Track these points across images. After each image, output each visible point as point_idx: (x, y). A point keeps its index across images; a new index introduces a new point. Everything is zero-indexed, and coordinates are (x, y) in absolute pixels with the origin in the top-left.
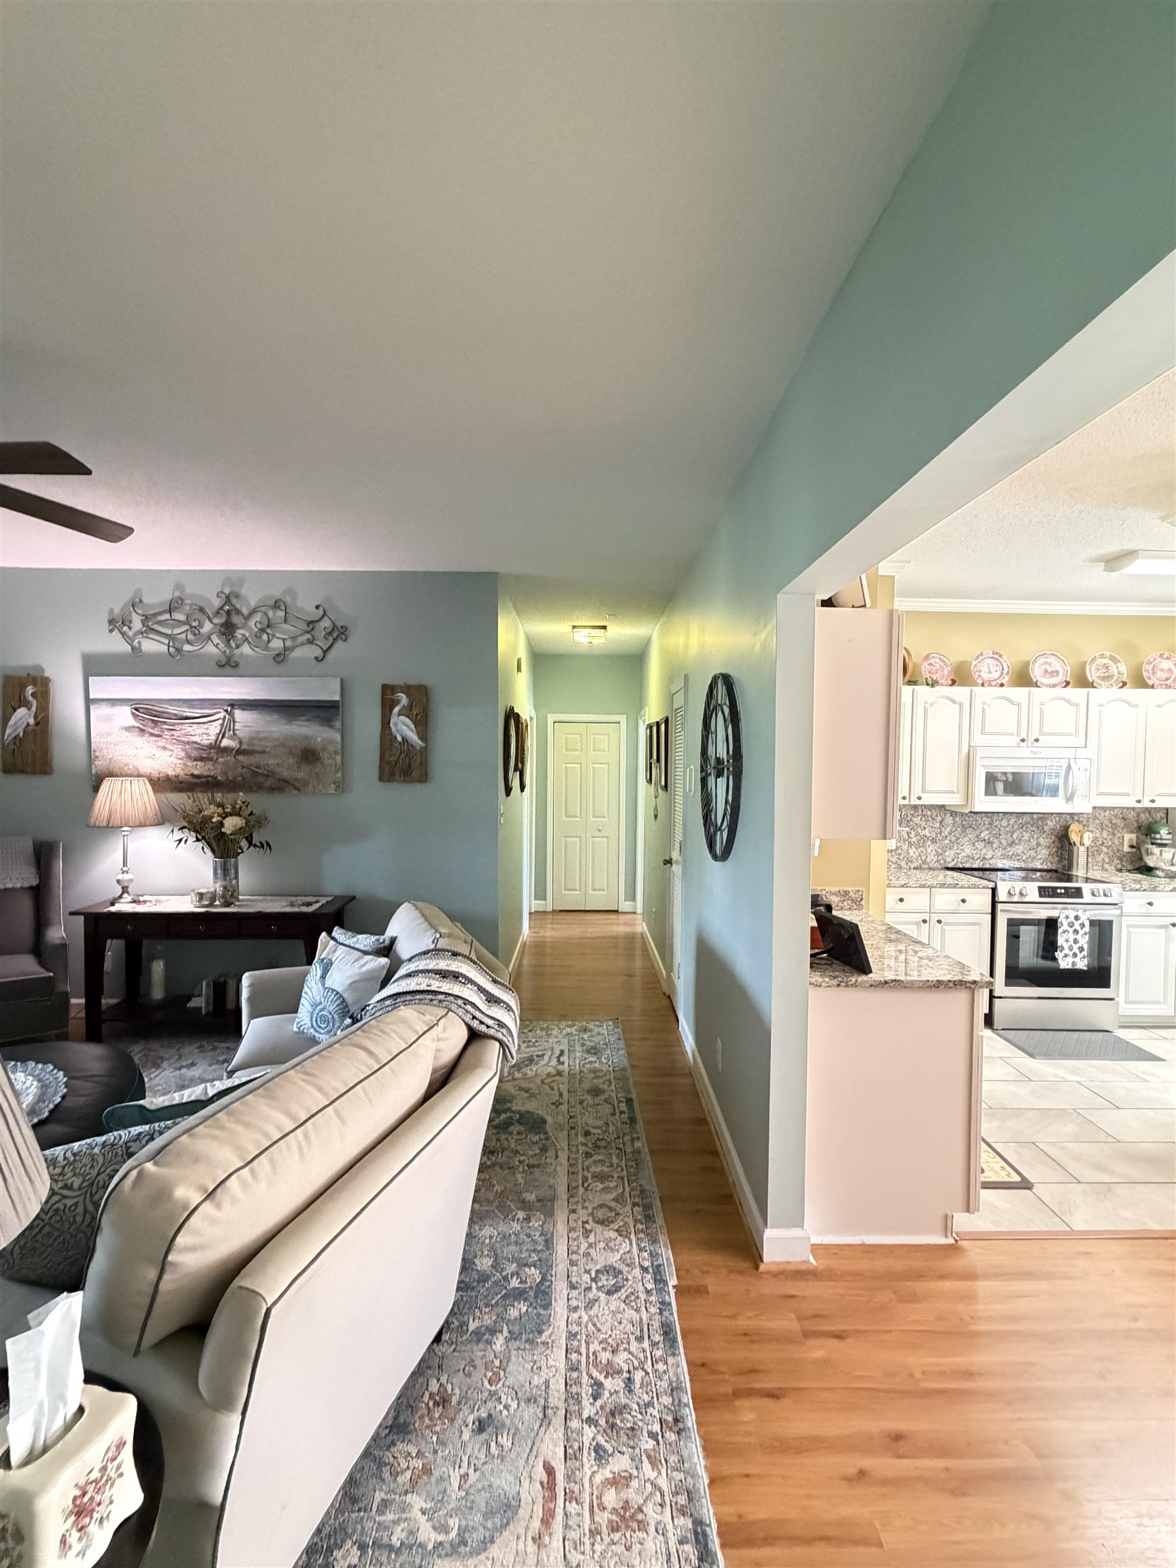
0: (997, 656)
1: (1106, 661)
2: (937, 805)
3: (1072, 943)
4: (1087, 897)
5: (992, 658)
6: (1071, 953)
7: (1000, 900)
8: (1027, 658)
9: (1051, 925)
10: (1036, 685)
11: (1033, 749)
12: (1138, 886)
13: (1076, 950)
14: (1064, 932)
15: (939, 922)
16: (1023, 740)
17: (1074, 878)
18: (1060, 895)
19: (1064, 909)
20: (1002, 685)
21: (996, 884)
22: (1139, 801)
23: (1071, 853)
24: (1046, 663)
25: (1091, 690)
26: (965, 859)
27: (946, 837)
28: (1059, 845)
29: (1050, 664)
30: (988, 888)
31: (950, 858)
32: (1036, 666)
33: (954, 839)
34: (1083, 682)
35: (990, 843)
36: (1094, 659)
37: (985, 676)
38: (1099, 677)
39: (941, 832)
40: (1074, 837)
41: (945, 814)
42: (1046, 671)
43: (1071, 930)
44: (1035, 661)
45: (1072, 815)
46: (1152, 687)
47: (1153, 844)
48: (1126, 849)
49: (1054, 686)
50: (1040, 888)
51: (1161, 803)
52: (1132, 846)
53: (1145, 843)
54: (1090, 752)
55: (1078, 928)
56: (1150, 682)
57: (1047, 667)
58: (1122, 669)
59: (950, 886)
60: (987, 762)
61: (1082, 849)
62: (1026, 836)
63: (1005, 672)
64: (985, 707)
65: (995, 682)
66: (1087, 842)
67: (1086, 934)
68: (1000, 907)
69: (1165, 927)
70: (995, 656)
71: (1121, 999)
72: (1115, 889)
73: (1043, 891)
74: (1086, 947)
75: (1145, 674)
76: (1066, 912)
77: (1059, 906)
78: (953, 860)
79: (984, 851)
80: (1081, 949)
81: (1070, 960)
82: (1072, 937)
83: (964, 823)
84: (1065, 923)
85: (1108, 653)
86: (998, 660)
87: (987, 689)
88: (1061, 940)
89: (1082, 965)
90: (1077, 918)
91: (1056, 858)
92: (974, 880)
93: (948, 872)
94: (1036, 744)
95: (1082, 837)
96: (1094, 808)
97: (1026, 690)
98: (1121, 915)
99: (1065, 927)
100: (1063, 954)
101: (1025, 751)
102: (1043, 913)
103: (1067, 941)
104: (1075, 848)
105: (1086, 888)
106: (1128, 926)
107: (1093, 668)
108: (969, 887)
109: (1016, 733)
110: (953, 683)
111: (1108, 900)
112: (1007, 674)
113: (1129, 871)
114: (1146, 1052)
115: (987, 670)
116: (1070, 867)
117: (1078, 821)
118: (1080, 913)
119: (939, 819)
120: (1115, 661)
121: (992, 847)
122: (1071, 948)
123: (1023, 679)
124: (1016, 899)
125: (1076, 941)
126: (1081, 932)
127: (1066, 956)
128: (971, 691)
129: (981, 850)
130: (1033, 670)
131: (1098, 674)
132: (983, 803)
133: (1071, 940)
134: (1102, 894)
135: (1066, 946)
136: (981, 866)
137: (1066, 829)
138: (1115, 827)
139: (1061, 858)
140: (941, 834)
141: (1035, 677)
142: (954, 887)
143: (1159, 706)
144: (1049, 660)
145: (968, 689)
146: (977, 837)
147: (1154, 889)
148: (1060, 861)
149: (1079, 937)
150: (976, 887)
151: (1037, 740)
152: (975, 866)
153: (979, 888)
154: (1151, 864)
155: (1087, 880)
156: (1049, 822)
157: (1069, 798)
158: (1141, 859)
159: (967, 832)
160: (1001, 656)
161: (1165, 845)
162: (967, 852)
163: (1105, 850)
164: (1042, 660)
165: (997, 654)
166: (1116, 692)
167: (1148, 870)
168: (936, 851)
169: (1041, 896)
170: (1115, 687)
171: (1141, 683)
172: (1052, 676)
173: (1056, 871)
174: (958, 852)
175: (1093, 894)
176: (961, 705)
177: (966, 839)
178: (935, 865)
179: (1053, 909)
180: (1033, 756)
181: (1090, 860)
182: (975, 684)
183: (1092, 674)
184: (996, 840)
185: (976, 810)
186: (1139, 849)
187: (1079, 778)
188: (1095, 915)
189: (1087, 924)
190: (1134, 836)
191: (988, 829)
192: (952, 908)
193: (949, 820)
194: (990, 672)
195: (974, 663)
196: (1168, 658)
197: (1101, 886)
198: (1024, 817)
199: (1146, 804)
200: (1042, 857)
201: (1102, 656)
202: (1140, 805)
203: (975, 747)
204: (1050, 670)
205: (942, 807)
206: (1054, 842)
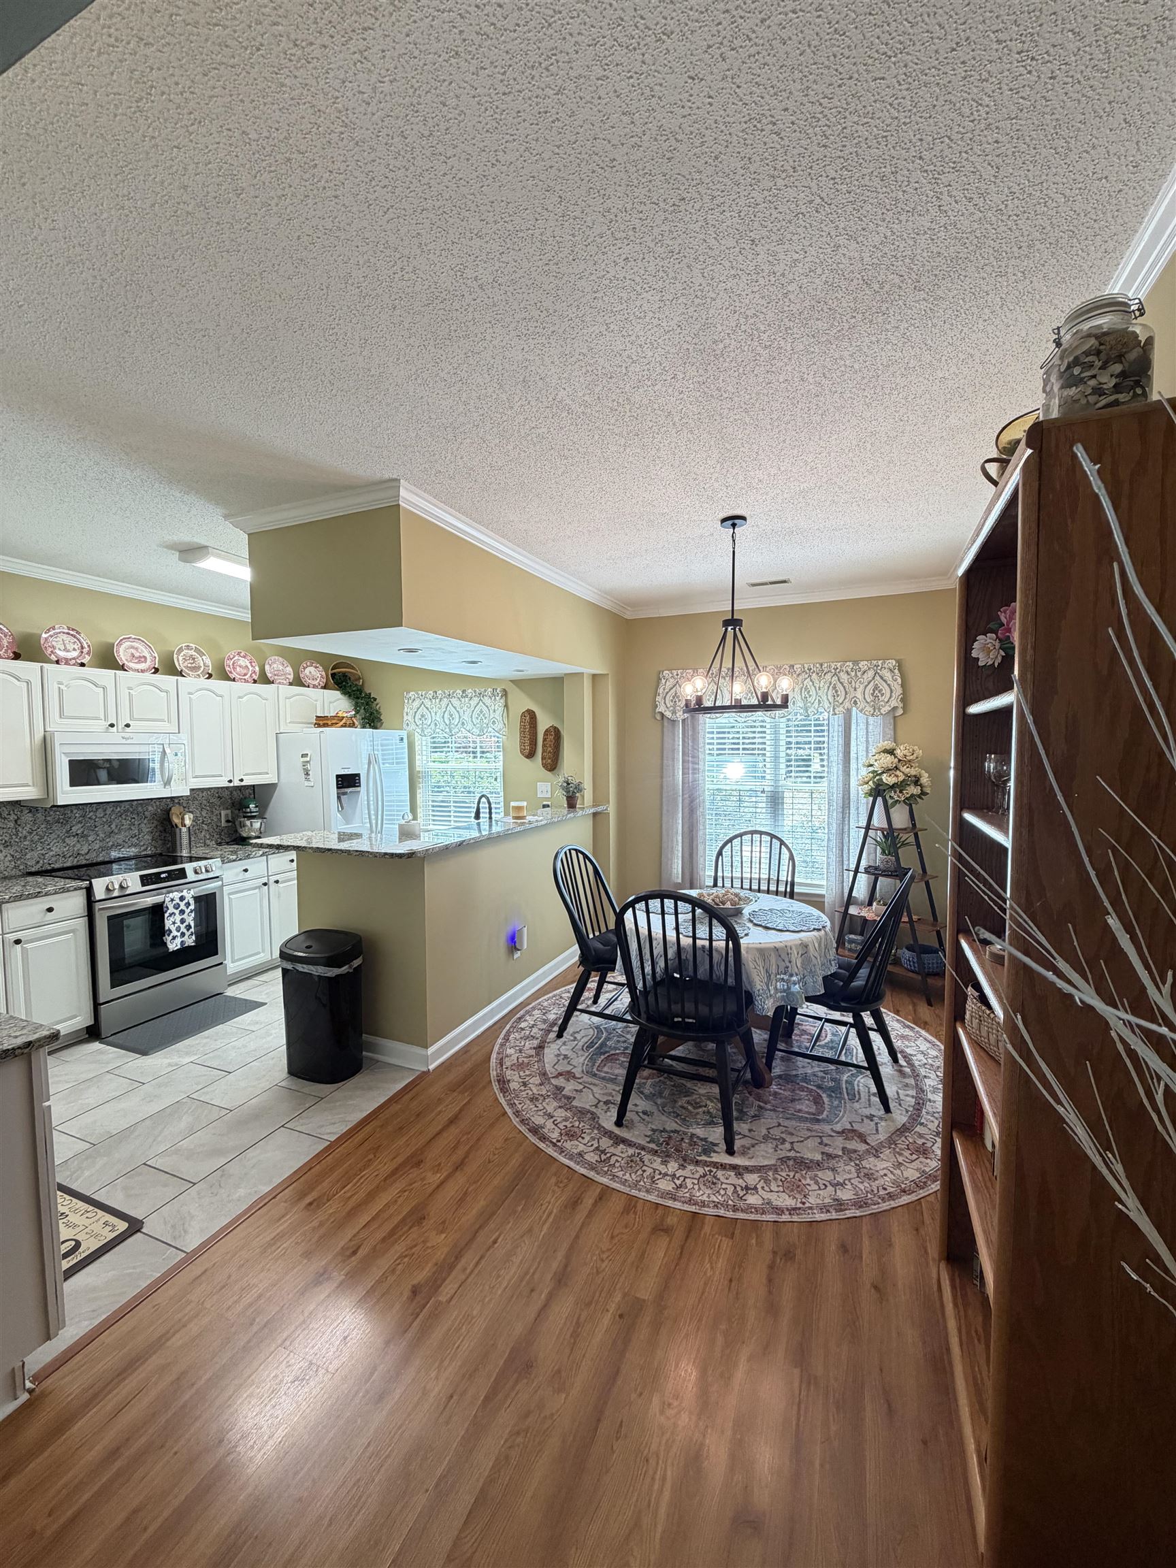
0: (73, 632)
1: (192, 652)
2: (9, 802)
3: (179, 924)
4: (191, 876)
5: (68, 634)
6: (179, 934)
7: (97, 898)
8: (111, 641)
9: (158, 911)
10: (123, 668)
11: (123, 734)
12: (234, 857)
13: (183, 929)
14: (171, 915)
15: (18, 942)
16: (112, 725)
17: (179, 858)
18: (164, 880)
19: (169, 893)
20: (83, 665)
21: (91, 883)
22: (230, 781)
23: (173, 835)
24: (132, 647)
25: (180, 678)
26: (54, 859)
27: (25, 837)
28: (162, 829)
29: (136, 649)
30: (81, 888)
31: (32, 860)
32: (122, 649)
33: (37, 838)
34: (173, 671)
35: (84, 836)
36: (181, 650)
37: (62, 654)
38: (187, 667)
39: (17, 831)
40: (176, 820)
41: (22, 811)
42: (133, 656)
43: (177, 912)
44: (120, 644)
45: (172, 798)
46: (234, 680)
47: (244, 817)
48: (224, 824)
49: (143, 671)
50: (142, 877)
51: (248, 781)
52: (228, 821)
53: (238, 816)
54: (184, 737)
55: (184, 908)
56: (232, 676)
57: (133, 651)
58: (206, 662)
59: (30, 897)
60: (67, 749)
61: (184, 829)
62: (126, 823)
63: (85, 650)
64: (62, 687)
65: (74, 661)
66: (188, 822)
67: (191, 912)
68: (98, 906)
69: (259, 887)
70: (71, 632)
71: (228, 962)
72: (215, 863)
73: (145, 880)
74: (192, 924)
75: (227, 669)
76: (171, 895)
77: (164, 890)
78: (38, 862)
79: (78, 846)
80: (188, 927)
81: (178, 941)
82: (178, 918)
83: (48, 818)
84: (171, 906)
85: (194, 646)
86: (75, 637)
87: (62, 667)
88: (168, 924)
89: (190, 941)
90: (182, 898)
91: (160, 842)
92: (61, 883)
93: (30, 879)
94: (128, 729)
95: (183, 819)
96: (192, 790)
97: (110, 673)
98: (223, 886)
99: (171, 910)
100: (171, 937)
101: (115, 735)
102: (150, 901)
103: (174, 923)
104: (178, 830)
105: (189, 867)
106: (230, 894)
107: (181, 658)
108: (56, 893)
109: (103, 717)
110: (17, 656)
111: (211, 875)
112: (88, 653)
113: (227, 843)
114: (251, 1002)
115: (63, 648)
116: (174, 850)
117: (179, 803)
118: (185, 893)
119: (13, 817)
120: (201, 654)
121: (88, 841)
122: (178, 929)
123: (107, 659)
124: (116, 894)
125: (182, 921)
126: (187, 911)
127: (174, 938)
128: (41, 667)
129: (74, 846)
130: (118, 652)
131: (186, 664)
132: (68, 794)
133: (178, 921)
134: (204, 870)
135: (173, 928)
136: (75, 863)
137: (168, 812)
138: (212, 805)
139: (165, 841)
140: (17, 835)
141: (121, 660)
142: (36, 897)
143: (240, 697)
144: (134, 644)
145: (37, 665)
146: (67, 832)
147: (248, 857)
148: (164, 844)
149: (185, 916)
150: (65, 890)
151: (128, 726)
152: (68, 864)
153: (68, 891)
154: (245, 835)
155: (191, 859)
156: (150, 808)
157: (167, 783)
158: (236, 831)
159: (54, 828)
160: (78, 633)
161: (254, 817)
162: (57, 850)
163: (206, 827)
164: (127, 644)
165: (73, 630)
166: (203, 682)
167: (243, 841)
168: (13, 856)
169: (143, 885)
170: (202, 678)
171: (226, 677)
172: (139, 662)
173: (161, 854)
174: (43, 852)
175: (196, 872)
176: (28, 683)
177: (53, 836)
178: (13, 873)
179: (158, 895)
180: (124, 741)
181: (193, 839)
182: (49, 661)
183: (180, 663)
184: (91, 833)
185: (59, 803)
186: (234, 823)
187: (173, 764)
188: (200, 891)
189: (192, 902)
190: (229, 812)
191: (80, 822)
192: (37, 919)
193: (27, 817)
194: (66, 650)
195: (44, 636)
196: (244, 657)
197: (202, 863)
198: (123, 805)
199: (236, 783)
200: (145, 843)
201: (188, 647)
202: (232, 785)
203: (53, 733)
204: (137, 655)
205: (18, 803)
206: (156, 827)
